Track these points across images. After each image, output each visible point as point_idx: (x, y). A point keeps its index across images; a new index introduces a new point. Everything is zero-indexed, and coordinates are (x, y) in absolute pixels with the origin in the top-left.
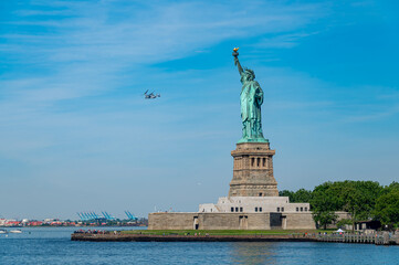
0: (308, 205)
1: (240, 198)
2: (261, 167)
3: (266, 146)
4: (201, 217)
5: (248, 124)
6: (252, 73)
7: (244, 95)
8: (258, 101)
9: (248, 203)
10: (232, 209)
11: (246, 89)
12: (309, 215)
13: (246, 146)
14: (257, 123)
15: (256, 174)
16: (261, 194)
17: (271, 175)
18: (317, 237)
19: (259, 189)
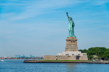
0: (86, 54)
1: (68, 52)
2: (74, 43)
3: (75, 38)
4: (58, 57)
5: (70, 32)
6: (72, 18)
7: (69, 24)
8: (73, 26)
9: (70, 53)
10: (66, 55)
11: (70, 23)
12: (86, 56)
13: (70, 38)
14: (73, 32)
15: (72, 45)
16: (74, 51)
17: (76, 45)
18: (88, 62)
19: (73, 49)
